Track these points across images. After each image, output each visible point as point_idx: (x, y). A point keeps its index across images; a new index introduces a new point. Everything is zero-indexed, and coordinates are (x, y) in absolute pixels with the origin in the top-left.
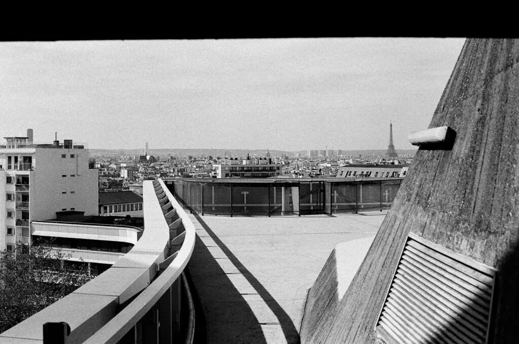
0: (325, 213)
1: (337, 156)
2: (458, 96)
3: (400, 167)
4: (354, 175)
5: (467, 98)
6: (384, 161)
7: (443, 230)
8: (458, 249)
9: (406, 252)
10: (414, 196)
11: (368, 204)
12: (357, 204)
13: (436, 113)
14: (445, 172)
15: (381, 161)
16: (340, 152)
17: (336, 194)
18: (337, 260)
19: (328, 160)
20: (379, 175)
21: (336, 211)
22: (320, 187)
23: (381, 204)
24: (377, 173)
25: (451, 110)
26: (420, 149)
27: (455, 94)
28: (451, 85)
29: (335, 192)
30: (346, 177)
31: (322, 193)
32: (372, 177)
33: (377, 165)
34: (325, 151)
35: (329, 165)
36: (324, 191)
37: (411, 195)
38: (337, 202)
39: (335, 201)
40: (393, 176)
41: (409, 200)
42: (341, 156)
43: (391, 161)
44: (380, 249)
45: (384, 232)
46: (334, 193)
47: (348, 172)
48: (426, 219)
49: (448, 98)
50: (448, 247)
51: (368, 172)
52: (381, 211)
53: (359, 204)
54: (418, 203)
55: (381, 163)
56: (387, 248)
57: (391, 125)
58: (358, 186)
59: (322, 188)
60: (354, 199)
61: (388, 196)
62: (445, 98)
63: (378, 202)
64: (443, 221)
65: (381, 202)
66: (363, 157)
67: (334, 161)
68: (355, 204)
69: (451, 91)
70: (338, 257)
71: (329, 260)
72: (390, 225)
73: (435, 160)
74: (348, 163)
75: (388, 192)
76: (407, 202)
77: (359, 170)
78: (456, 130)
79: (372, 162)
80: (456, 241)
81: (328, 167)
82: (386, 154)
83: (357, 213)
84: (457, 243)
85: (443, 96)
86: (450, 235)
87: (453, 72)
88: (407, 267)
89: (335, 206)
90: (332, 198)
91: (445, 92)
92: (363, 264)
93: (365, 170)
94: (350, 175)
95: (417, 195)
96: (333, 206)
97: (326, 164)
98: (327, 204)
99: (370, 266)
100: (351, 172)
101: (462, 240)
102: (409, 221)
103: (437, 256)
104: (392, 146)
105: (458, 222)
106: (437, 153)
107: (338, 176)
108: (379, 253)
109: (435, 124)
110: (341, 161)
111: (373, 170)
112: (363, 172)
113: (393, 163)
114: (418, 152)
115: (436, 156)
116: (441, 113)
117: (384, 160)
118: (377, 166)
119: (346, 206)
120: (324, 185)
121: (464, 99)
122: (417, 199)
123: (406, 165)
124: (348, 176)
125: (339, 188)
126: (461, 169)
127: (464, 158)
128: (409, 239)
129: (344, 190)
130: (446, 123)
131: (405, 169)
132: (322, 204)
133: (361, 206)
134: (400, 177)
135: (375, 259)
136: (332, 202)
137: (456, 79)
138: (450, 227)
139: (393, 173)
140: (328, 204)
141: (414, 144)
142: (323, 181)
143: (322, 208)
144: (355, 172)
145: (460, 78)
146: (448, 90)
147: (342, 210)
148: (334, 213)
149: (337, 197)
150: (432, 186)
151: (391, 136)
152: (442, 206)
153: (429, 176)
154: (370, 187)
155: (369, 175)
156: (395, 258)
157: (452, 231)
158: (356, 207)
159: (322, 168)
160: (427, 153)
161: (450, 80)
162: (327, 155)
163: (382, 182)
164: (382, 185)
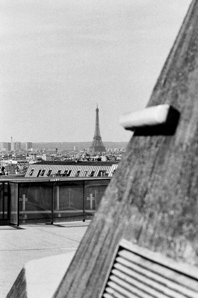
0: (10, 224)
1: (26, 149)
2: (182, 68)
3: (109, 164)
4: (49, 175)
5: (193, 69)
6: (88, 157)
7: (162, 235)
8: (181, 257)
9: (116, 266)
10: (127, 193)
11: (67, 211)
12: (52, 211)
13: (155, 89)
14: (166, 162)
15: (84, 157)
16: (30, 145)
17: (24, 199)
18: (28, 281)
19: (13, 155)
20: (81, 175)
21: (24, 221)
22: (3, 189)
23: (84, 212)
24: (79, 172)
25: (173, 84)
26: (135, 135)
27: (179, 64)
28: (174, 54)
29: (24, 196)
30: (38, 176)
31: (6, 198)
32: (72, 177)
33: (78, 161)
34: (9, 144)
35: (15, 162)
36: (9, 194)
37: (123, 192)
38: (26, 210)
39: (24, 208)
40: (99, 175)
41: (120, 199)
42: (32, 150)
43: (97, 157)
44: (84, 264)
45: (89, 242)
46: (21, 197)
47: (40, 171)
48: (142, 222)
49: (170, 71)
50: (169, 256)
51: (66, 171)
52: (84, 221)
53: (55, 212)
54: (132, 203)
55: (84, 159)
56: (93, 261)
57: (97, 110)
58: (54, 189)
59: (6, 190)
60: (48, 204)
61: (94, 201)
62: (166, 71)
63: (80, 209)
64: (162, 224)
65: (84, 209)
66: (59, 151)
67: (21, 157)
68: (50, 212)
69: (174, 62)
70: (28, 278)
71: (16, 283)
72: (97, 231)
73: (153, 148)
74: (40, 159)
75: (94, 196)
76: (118, 203)
77: (55, 169)
78: (180, 110)
79: (72, 158)
80: (178, 247)
81: (13, 165)
82: (91, 148)
83: (52, 224)
84: (180, 250)
85: (164, 68)
86: (172, 241)
87: (177, 37)
88: (117, 284)
89: (24, 214)
90: (20, 204)
91: (166, 63)
92: (62, 283)
93: (63, 169)
94: (43, 175)
95: (131, 192)
96: (21, 215)
97: (11, 160)
98: (12, 213)
99: (71, 285)
100: (44, 171)
101: (185, 245)
102: (120, 225)
103: (155, 267)
104: (98, 138)
105: (181, 224)
106: (155, 139)
107: (27, 175)
108: (83, 268)
109: (154, 103)
110: (31, 157)
111: (74, 169)
112: (59, 171)
113: (99, 160)
114: (132, 140)
115: (155, 142)
116: (162, 89)
117: (87, 155)
118: (79, 163)
119: (38, 214)
120: (9, 187)
121: (190, 71)
122: (131, 198)
123: (116, 162)
124: (40, 176)
125: (29, 190)
126: (184, 157)
127: (189, 144)
128: (121, 248)
129: (36, 193)
130: (168, 101)
131: (114, 167)
132: (6, 213)
133: (57, 214)
134: (109, 176)
135: (77, 277)
136: (20, 209)
137: (180, 46)
138: (171, 231)
139: (100, 172)
140: (14, 213)
141: (127, 129)
142: (8, 182)
143: (6, 218)
144: (50, 171)
145: (185, 46)
146: (170, 60)
147: (33, 220)
148: (22, 223)
149: (26, 202)
150: (150, 180)
151: (97, 124)
152: (162, 206)
153: (146, 168)
154: (70, 189)
155: (69, 175)
156: (103, 273)
157: (173, 235)
158: (51, 217)
159: (5, 165)
160: (143, 140)
161: (173, 48)
162: (12, 149)
163: (86, 182)
164: (86, 186)
